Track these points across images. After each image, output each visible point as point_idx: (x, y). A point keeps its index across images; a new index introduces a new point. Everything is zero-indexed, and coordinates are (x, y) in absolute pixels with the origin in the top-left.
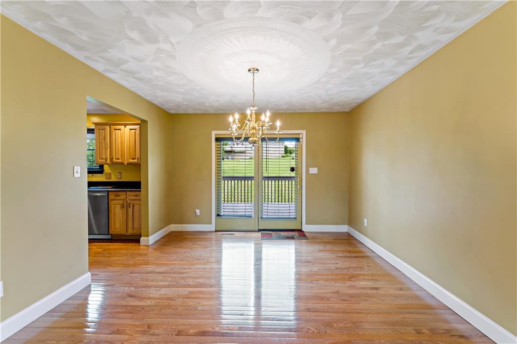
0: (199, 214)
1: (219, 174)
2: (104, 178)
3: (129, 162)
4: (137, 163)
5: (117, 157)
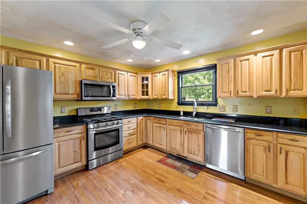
2: (218, 110)
3: (260, 95)
4: (273, 96)
5: (243, 90)
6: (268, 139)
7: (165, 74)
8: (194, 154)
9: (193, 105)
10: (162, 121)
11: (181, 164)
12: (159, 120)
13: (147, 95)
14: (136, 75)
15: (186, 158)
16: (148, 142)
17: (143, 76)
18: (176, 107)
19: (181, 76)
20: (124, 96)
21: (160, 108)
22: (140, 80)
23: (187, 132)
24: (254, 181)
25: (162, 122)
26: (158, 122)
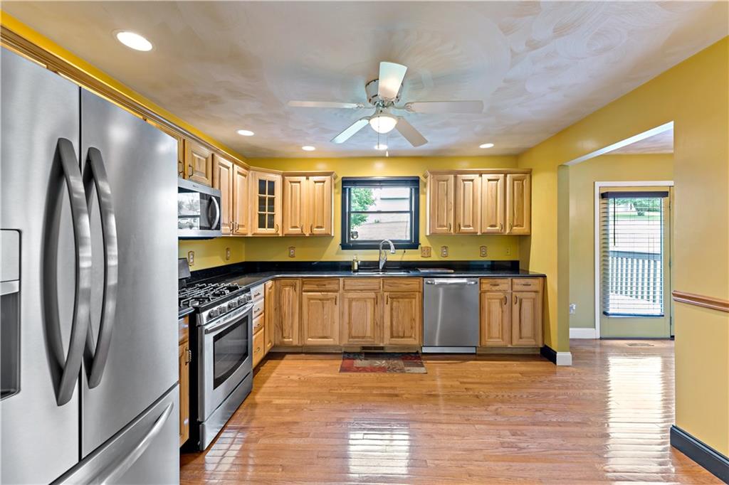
1: (605, 250)
2: (420, 255)
3: (486, 231)
4: (498, 233)
5: (467, 223)
6: (503, 289)
7: (324, 182)
8: (403, 337)
9: (379, 249)
10: (329, 284)
11: (384, 362)
12: (321, 283)
13: (271, 225)
14: (247, 172)
15: (382, 349)
16: (285, 340)
17: (263, 178)
18: (337, 253)
19: (347, 189)
20: (228, 228)
21: (293, 256)
22: (254, 186)
23: (389, 299)
24: (492, 348)
25: (329, 287)
26: (317, 289)
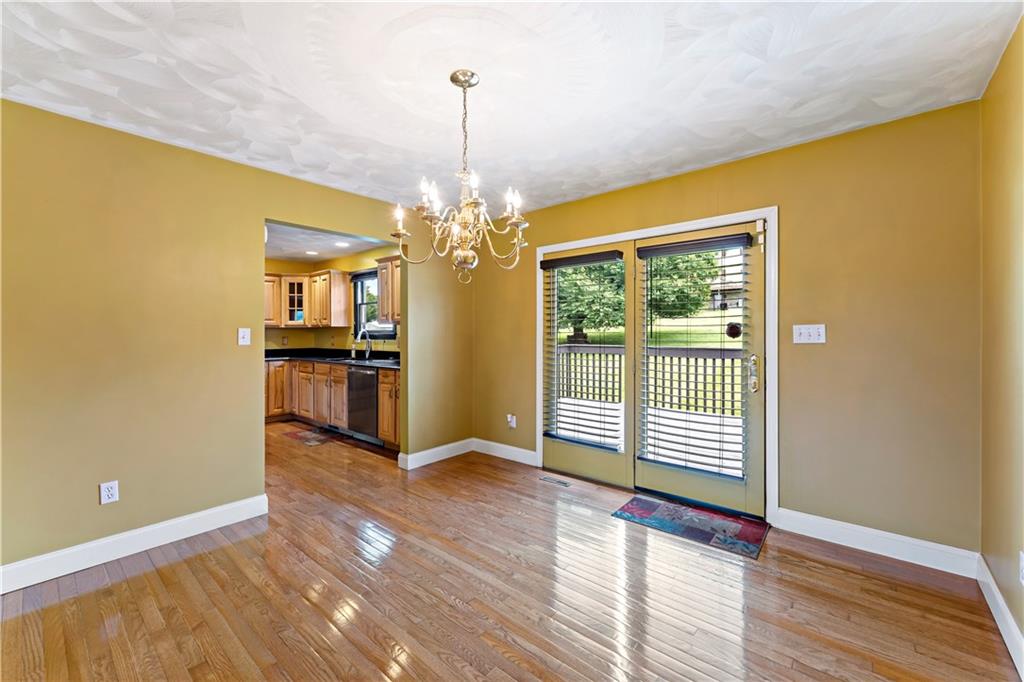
0: (514, 425)
1: (549, 343)
7: (325, 278)
12: (306, 366)
14: (277, 279)
15: (337, 428)
17: (292, 281)
19: (359, 283)
21: (333, 345)
22: (285, 288)
25: (309, 369)
26: (304, 370)
